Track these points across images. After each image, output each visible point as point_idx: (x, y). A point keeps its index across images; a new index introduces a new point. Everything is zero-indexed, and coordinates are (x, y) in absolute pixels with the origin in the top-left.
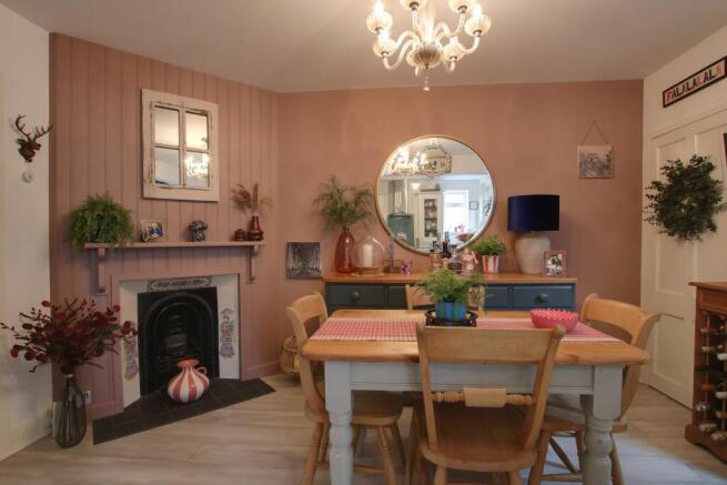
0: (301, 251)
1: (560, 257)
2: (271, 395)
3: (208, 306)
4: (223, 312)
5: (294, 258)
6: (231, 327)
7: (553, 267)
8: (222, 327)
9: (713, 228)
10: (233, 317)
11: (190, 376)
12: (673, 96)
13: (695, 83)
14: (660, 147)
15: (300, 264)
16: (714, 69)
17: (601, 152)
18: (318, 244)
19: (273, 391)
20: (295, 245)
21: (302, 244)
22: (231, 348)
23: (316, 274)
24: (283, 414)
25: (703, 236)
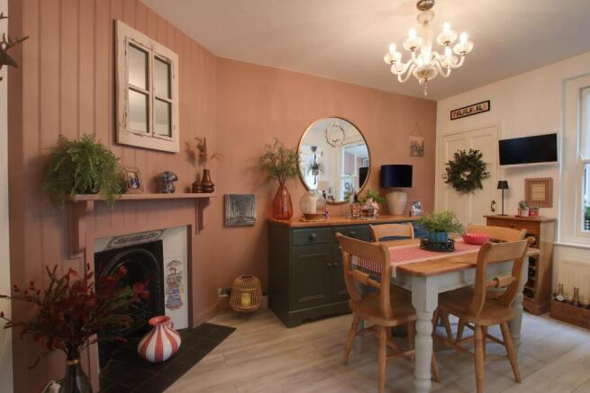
0: (239, 202)
1: (419, 203)
2: (234, 334)
3: (155, 260)
4: (169, 265)
5: (233, 209)
6: (179, 279)
7: (416, 210)
8: (168, 279)
9: (481, 187)
10: (182, 269)
11: (166, 332)
12: (457, 114)
13: (471, 110)
14: (449, 142)
15: (238, 214)
16: (482, 105)
17: (419, 140)
18: (253, 196)
19: (234, 329)
20: (233, 197)
21: (240, 196)
22: (179, 299)
23: (251, 222)
24: (267, 344)
25: (475, 192)
